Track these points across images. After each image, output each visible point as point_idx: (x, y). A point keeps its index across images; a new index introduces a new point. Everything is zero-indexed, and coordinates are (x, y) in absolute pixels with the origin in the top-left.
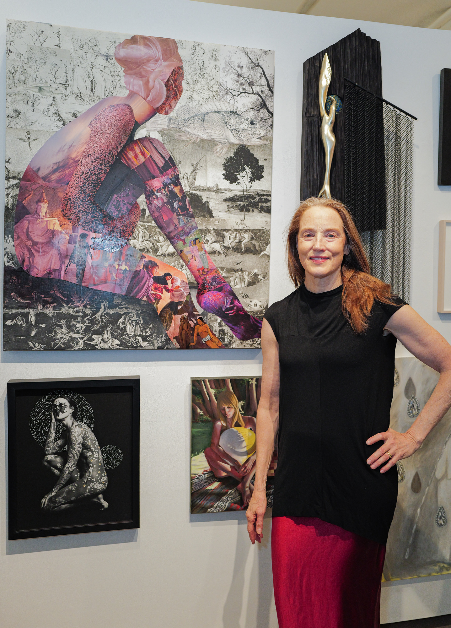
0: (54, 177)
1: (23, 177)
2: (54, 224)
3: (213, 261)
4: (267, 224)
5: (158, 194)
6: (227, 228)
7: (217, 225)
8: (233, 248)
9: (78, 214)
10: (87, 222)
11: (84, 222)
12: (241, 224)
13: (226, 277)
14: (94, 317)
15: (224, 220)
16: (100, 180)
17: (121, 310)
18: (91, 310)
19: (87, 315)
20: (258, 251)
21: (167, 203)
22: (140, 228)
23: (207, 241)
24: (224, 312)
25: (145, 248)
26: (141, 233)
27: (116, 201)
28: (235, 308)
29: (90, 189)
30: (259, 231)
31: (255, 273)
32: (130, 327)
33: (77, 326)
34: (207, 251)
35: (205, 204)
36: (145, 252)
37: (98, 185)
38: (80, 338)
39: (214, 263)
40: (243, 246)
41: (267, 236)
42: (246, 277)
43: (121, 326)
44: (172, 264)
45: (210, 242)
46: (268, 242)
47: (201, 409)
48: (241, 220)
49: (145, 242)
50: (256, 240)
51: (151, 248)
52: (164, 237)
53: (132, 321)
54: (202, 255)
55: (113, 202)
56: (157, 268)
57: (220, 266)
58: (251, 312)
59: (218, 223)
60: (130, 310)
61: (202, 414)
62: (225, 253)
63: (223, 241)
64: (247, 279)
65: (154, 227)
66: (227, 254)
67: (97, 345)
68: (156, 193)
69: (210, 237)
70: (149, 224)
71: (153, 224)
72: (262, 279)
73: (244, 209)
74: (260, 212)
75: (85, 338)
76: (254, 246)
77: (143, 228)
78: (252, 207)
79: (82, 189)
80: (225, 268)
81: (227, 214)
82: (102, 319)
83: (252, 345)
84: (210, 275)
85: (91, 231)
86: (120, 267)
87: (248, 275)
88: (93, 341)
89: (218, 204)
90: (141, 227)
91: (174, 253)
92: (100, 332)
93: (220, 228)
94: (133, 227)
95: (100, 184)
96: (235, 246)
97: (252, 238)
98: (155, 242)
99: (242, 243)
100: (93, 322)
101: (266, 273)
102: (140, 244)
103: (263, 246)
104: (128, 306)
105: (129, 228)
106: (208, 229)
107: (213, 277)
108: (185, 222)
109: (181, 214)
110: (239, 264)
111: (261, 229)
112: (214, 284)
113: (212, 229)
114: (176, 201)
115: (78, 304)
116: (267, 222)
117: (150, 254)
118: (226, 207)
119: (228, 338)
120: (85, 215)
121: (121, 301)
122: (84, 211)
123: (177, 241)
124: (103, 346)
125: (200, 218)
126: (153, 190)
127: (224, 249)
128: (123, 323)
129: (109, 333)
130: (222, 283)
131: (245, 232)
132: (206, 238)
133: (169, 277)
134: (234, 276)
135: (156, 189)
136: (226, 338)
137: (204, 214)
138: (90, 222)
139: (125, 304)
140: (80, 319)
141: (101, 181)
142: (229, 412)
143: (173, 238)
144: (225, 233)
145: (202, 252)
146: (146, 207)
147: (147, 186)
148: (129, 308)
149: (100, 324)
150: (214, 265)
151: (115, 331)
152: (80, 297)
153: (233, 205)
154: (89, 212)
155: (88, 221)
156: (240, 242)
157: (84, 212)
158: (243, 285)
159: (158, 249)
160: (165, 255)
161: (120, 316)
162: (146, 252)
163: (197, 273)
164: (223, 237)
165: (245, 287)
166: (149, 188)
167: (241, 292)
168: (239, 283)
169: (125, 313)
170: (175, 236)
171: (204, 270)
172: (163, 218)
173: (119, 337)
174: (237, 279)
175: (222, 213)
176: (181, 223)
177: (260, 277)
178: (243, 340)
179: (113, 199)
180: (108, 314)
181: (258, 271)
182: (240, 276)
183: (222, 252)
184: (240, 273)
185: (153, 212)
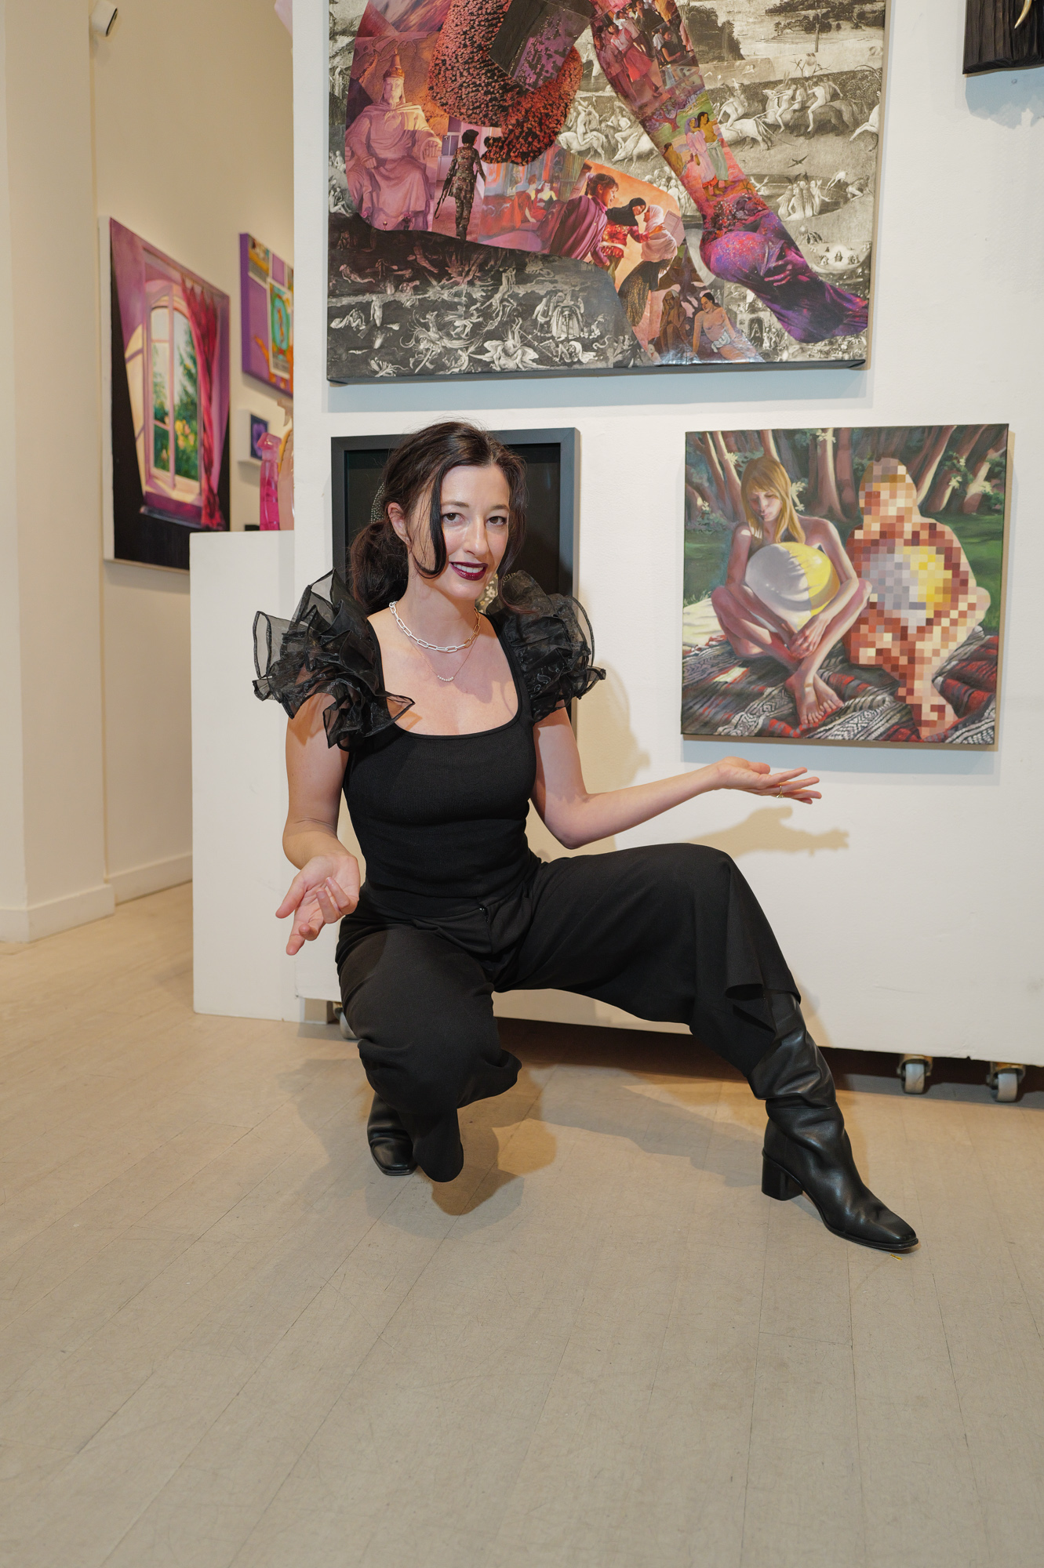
0: (414, 19)
1: (359, 28)
2: (416, 118)
3: (738, 163)
4: (873, 54)
5: (620, 23)
6: (772, 79)
7: (751, 73)
8: (786, 125)
9: (460, 92)
10: (475, 105)
11: (471, 107)
12: (809, 64)
13: (769, 197)
14: (488, 303)
15: (768, 61)
16: (501, 11)
17: (541, 286)
18: (483, 290)
19: (474, 302)
20: (847, 127)
21: (639, 40)
22: (580, 104)
23: (727, 116)
24: (763, 278)
25: (589, 148)
26: (583, 114)
27: (533, 52)
28: (790, 267)
29: (483, 33)
30: (853, 74)
31: (839, 181)
32: (557, 323)
33: (456, 324)
34: (726, 140)
35: (722, 29)
36: (589, 156)
37: (497, 23)
38: (461, 349)
39: (741, 165)
40: (811, 117)
41: (872, 84)
42: (816, 191)
43: (541, 320)
44: (648, 177)
45: (733, 116)
46: (873, 101)
47: (704, 499)
48: (809, 55)
49: (590, 135)
50: (845, 97)
51: (602, 146)
52: (629, 119)
53: (562, 309)
54: (714, 151)
55: (528, 54)
56: (614, 189)
57: (755, 171)
58: (827, 275)
59: (752, 70)
60: (559, 286)
61: (708, 509)
62: (768, 140)
63: (764, 110)
64: (819, 196)
65: (610, 99)
66: (771, 141)
67: (493, 362)
68: (615, 21)
69: (733, 106)
70: (600, 93)
71: (609, 91)
72: (857, 192)
73: (817, 26)
74: (857, 27)
75: (471, 349)
76: (839, 114)
77: (585, 104)
78: (838, 18)
79: (468, 37)
80: (766, 176)
81: (774, 45)
82: (504, 307)
83: (828, 353)
84: (731, 196)
85: (484, 123)
86: (540, 196)
87: (821, 188)
88: (487, 355)
89: (754, 23)
90: (582, 102)
91: (651, 152)
92: (499, 335)
93: (757, 81)
94: (566, 104)
95: (502, 20)
96: (792, 121)
97: (834, 96)
98: (612, 131)
99: (809, 111)
100: (487, 314)
101: (868, 179)
102: (580, 139)
103: (861, 111)
104: (554, 277)
105: (558, 108)
106: (727, 86)
107: (737, 199)
108: (677, 78)
109: (668, 60)
110: (800, 162)
111: (859, 68)
112: (740, 214)
113: (737, 86)
114: (656, 32)
115: (459, 279)
116: (873, 51)
117: (600, 160)
118: (772, 27)
119: (771, 339)
120: (472, 92)
121: (540, 267)
122: (470, 83)
123: (657, 123)
124: (504, 365)
125: (711, 65)
126: (610, 14)
127: (766, 131)
128: (545, 314)
129: (517, 335)
130: (760, 211)
131: (816, 84)
132: (725, 108)
133: (639, 207)
134: (788, 192)
135: (616, 10)
136: (766, 339)
137: (720, 53)
138: (483, 106)
139: (548, 274)
140: (461, 310)
141: (503, 12)
142: (768, 506)
143: (650, 118)
144: (768, 92)
145: (715, 144)
146: (593, 57)
147: (597, 7)
148: (556, 282)
149: (499, 318)
150: (740, 170)
151: (527, 331)
152: (462, 264)
153: (788, 21)
154: (480, 85)
155: (478, 104)
156: (804, 108)
157: (471, 86)
158: (809, 212)
159: (617, 146)
160: (631, 159)
161: (540, 299)
162: (592, 156)
163: (701, 193)
164: (764, 100)
165: (813, 215)
166: (600, 12)
167: (803, 229)
168: (799, 209)
169: (548, 293)
170: (653, 114)
171: (717, 184)
172: (628, 76)
173: (536, 344)
174: (793, 199)
175: (762, 45)
176: (668, 82)
177: (851, 189)
178: (808, 342)
179: (527, 50)
180: (514, 296)
181: (847, 174)
182: (801, 190)
183: (759, 138)
184: (802, 183)
185: (608, 64)
